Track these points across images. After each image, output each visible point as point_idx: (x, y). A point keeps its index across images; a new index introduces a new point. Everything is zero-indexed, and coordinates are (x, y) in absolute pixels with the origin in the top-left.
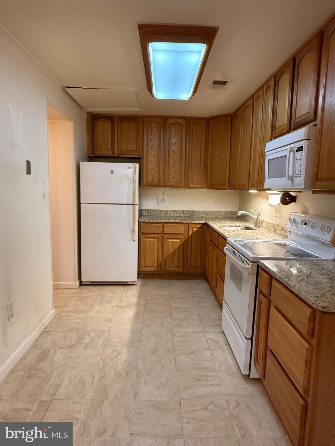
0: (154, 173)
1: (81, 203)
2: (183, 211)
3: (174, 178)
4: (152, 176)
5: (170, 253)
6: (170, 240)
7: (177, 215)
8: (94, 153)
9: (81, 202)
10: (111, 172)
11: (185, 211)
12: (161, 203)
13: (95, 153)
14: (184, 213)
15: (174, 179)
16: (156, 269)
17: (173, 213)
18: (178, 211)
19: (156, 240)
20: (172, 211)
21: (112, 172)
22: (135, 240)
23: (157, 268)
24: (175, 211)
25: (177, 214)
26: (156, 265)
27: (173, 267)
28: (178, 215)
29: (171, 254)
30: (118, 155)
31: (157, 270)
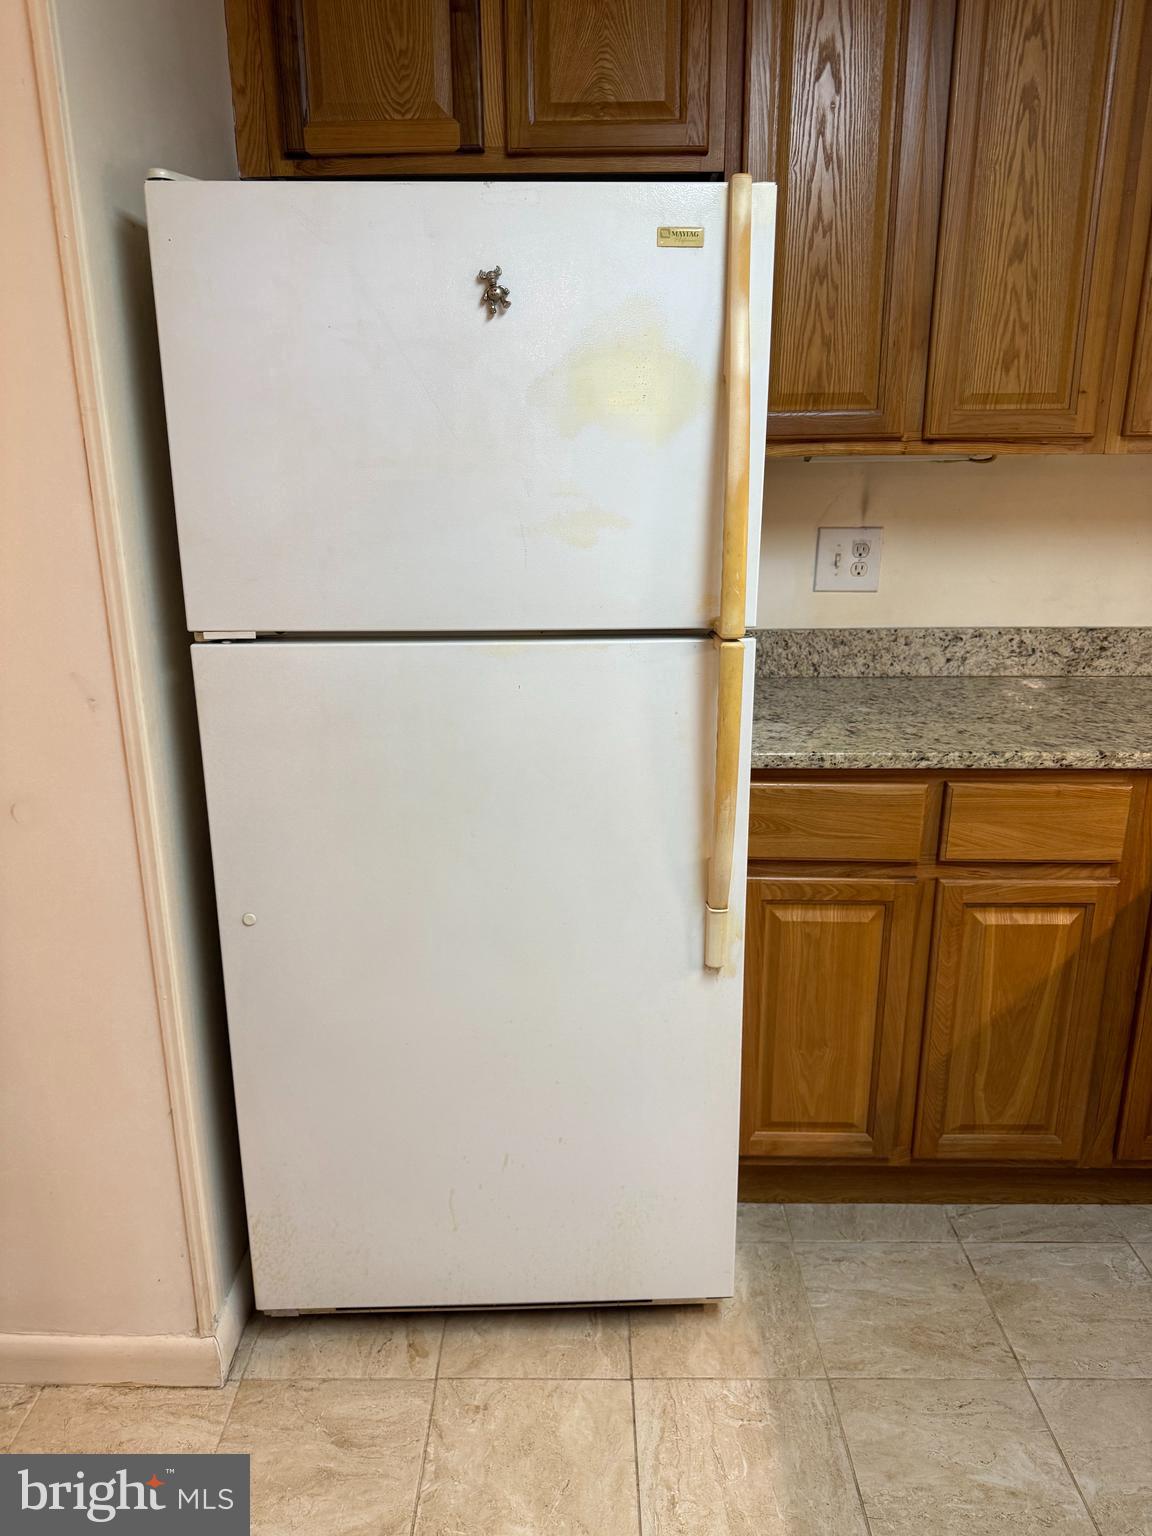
0: (832, 317)
1: (191, 638)
2: (1018, 630)
3: (1008, 361)
4: (816, 352)
5: (986, 1018)
6: (992, 918)
7: (966, 670)
8: (295, 146)
9: (191, 627)
10: (479, 291)
11: (1032, 630)
12: (847, 578)
13: (310, 149)
14: (1024, 651)
15: (1007, 369)
16: (864, 1144)
17: (937, 650)
18: (978, 634)
19: (867, 915)
20: (927, 633)
21: (494, 298)
22: (717, 970)
23: (865, 1137)
24: (957, 637)
25: (971, 661)
26: (858, 1112)
27: (1002, 1127)
28: (978, 665)
29: (994, 1023)
30: (511, 155)
31: (869, 1151)
